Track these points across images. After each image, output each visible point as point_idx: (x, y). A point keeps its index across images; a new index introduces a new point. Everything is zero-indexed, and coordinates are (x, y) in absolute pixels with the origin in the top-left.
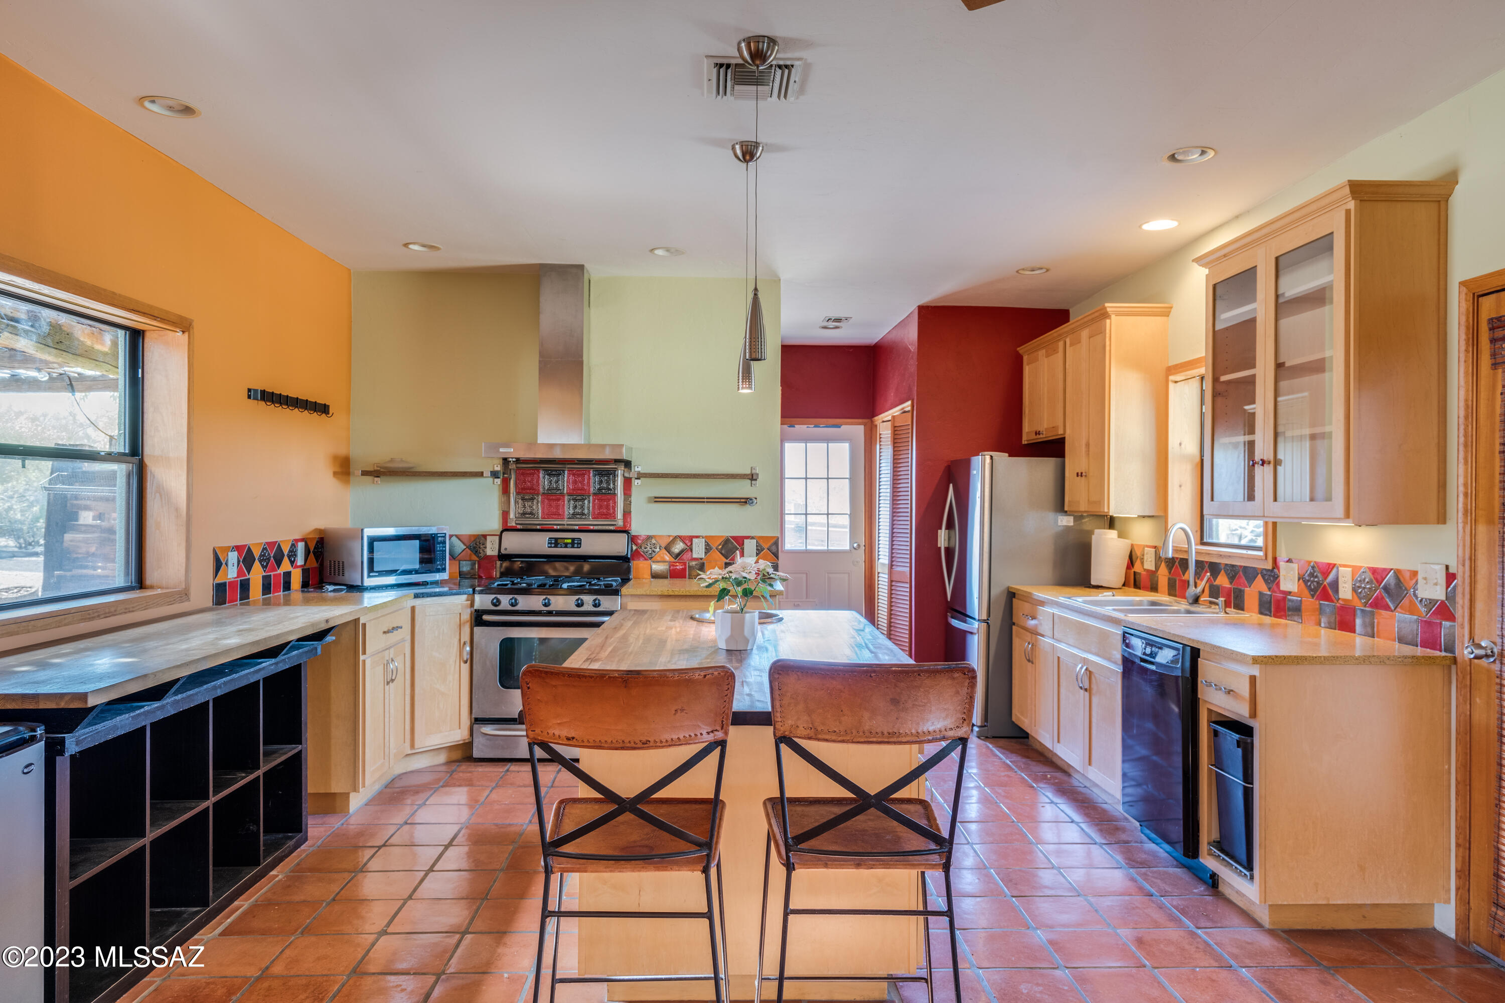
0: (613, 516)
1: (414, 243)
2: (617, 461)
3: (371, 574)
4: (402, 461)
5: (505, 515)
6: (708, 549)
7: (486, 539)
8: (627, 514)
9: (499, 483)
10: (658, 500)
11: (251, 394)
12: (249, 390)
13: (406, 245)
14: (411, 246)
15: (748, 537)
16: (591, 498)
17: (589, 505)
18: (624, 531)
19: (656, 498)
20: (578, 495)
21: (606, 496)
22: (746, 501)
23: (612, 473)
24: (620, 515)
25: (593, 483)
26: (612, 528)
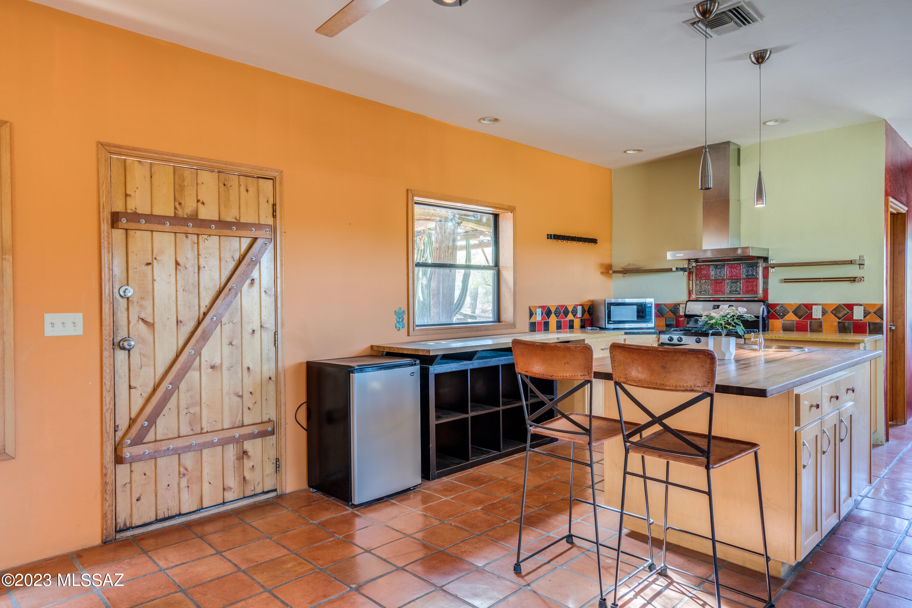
0: (756, 292)
1: (629, 150)
2: (759, 258)
3: (609, 322)
4: (634, 264)
5: (690, 293)
6: (824, 313)
7: (679, 306)
8: (766, 291)
9: (687, 274)
10: (787, 281)
11: (550, 237)
12: (548, 235)
13: (625, 152)
14: (628, 152)
15: (857, 305)
16: (742, 281)
17: (741, 285)
18: (764, 300)
19: (785, 279)
20: (735, 279)
21: (752, 280)
22: (853, 280)
23: (756, 265)
24: (761, 291)
25: (743, 272)
26: (756, 299)
